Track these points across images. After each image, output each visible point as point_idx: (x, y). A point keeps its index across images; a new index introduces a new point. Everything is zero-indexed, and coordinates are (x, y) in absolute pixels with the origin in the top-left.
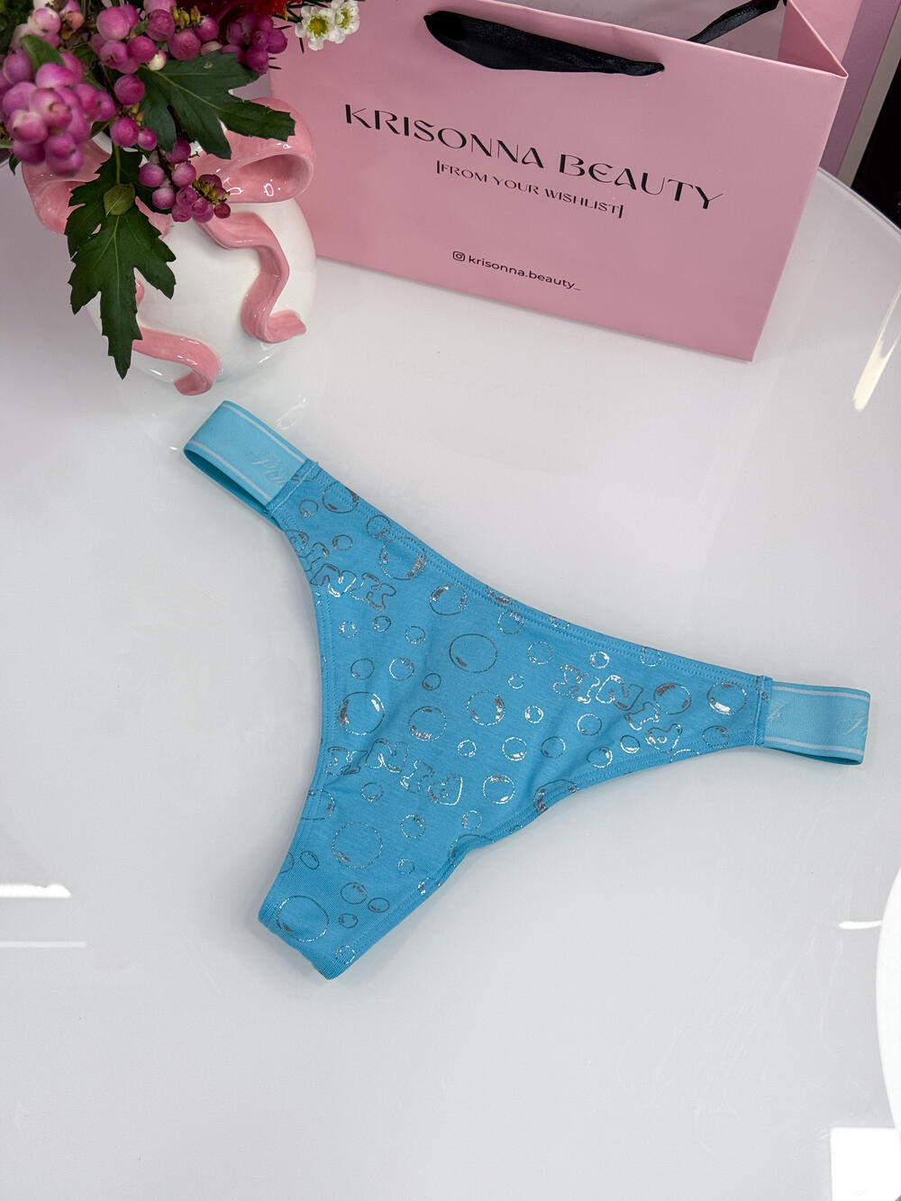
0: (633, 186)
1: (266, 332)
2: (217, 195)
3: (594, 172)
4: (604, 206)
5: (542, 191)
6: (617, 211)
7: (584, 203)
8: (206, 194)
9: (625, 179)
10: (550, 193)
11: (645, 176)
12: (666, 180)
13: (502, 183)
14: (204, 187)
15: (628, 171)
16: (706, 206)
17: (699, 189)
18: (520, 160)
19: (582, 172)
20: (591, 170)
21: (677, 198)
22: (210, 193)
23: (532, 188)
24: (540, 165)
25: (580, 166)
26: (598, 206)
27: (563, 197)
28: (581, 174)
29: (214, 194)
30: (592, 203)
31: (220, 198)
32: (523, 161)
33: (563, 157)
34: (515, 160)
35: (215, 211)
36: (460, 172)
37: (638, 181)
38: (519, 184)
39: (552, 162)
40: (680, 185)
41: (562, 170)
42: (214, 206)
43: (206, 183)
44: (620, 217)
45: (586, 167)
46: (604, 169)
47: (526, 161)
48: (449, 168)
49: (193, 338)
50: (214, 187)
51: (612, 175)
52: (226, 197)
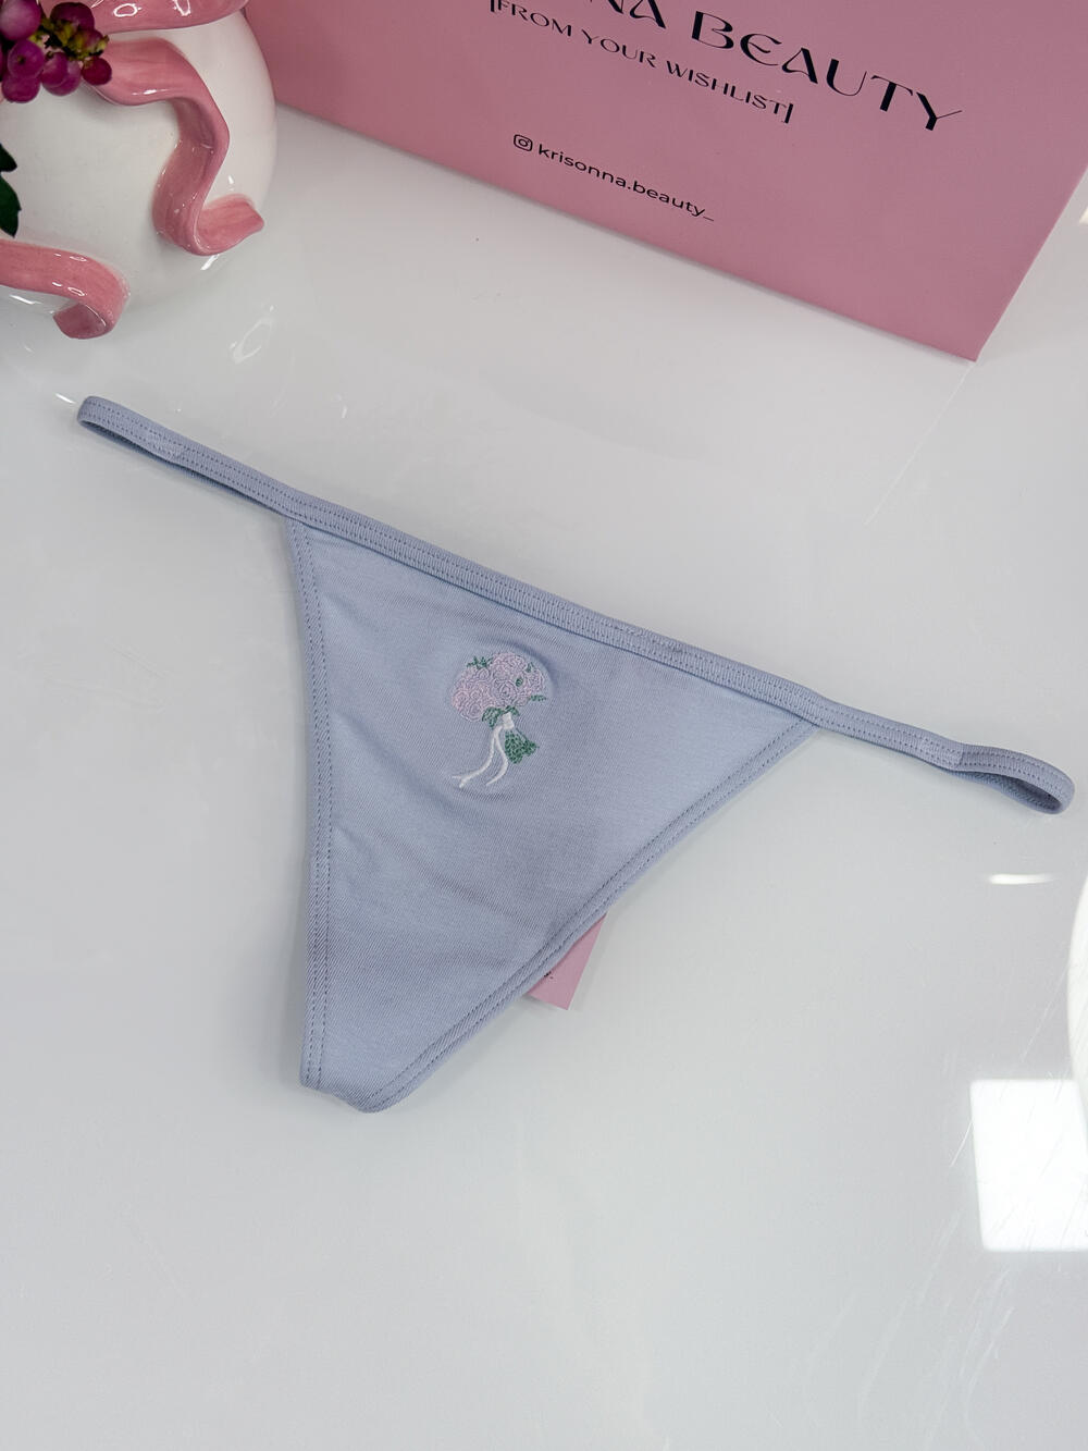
0: (813, 77)
1: (197, 240)
2: (85, 45)
3: (749, 45)
4: (761, 101)
5: (660, 64)
6: (783, 111)
7: (729, 91)
8: (65, 42)
9: (799, 64)
10: (674, 68)
11: (834, 64)
12: (870, 76)
13: (597, 42)
14: (61, 30)
15: (806, 53)
16: (930, 125)
17: (923, 98)
18: (627, 9)
19: (730, 44)
20: (745, 42)
21: (885, 106)
22: (72, 39)
23: (645, 57)
24: (661, 23)
25: (727, 34)
26: (752, 99)
27: (694, 77)
28: (726, 47)
29: (80, 42)
30: (741, 94)
31: (91, 49)
32: (632, 13)
33: (699, 16)
34: (620, 11)
35: (83, 72)
36: (527, 15)
37: (821, 72)
38: (624, 47)
39: (679, 21)
40: (892, 87)
41: (696, 35)
42: (81, 64)
43: (64, 22)
44: (787, 121)
45: (736, 37)
46: (767, 45)
47: (636, 13)
48: (511, 7)
49: (78, 253)
50: (80, 29)
51: (779, 56)
52: (102, 46)
